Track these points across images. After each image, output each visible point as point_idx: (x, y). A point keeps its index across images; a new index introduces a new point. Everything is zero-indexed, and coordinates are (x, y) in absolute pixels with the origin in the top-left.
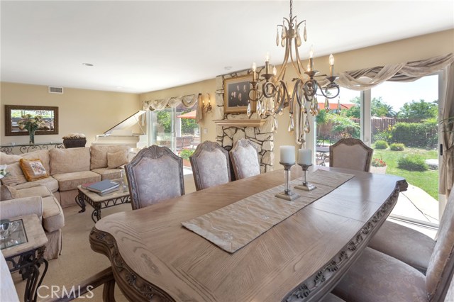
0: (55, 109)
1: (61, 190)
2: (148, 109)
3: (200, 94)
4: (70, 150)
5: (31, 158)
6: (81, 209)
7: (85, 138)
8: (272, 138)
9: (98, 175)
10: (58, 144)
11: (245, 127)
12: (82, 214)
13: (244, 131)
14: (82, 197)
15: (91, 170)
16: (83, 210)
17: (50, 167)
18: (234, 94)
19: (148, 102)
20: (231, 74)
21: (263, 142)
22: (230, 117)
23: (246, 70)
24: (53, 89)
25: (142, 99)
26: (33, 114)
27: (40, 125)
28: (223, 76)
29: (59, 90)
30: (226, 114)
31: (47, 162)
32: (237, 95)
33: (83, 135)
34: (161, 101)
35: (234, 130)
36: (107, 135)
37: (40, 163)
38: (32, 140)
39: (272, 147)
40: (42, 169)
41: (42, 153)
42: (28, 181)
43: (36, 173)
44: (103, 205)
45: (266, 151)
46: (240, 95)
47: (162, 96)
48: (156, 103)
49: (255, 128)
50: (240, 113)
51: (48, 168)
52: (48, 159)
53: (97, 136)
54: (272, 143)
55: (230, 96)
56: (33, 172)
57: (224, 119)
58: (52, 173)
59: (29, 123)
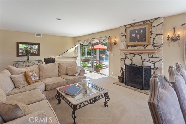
0: (38, 44)
1: (47, 89)
2: (79, 44)
3: (110, 36)
4: (48, 65)
5: (30, 70)
6: (58, 102)
7: (55, 59)
8: (163, 61)
9: (65, 80)
10: (39, 61)
11: (141, 54)
12: (59, 105)
13: (140, 55)
14: (59, 95)
15: (59, 76)
16: (59, 103)
17: (39, 75)
18: (134, 35)
19: (79, 41)
20: (131, 24)
21: (155, 62)
22: (130, 48)
23: (142, 21)
24: (37, 35)
25: (75, 40)
26: (29, 46)
27: (32, 52)
28: (125, 26)
29: (40, 35)
30: (127, 46)
31: (38, 72)
32: (136, 36)
33: (54, 57)
34: (86, 40)
35: (133, 55)
36: (61, 56)
37: (35, 73)
38: (28, 59)
39: (163, 66)
40: (36, 77)
41: (35, 67)
42: (29, 84)
43: (33, 79)
44: (78, 107)
45: (158, 68)
46: (138, 36)
47: (86, 38)
48: (83, 41)
49: (149, 54)
50: (137, 46)
51: (38, 75)
52: (38, 71)
53: (57, 57)
54: (162, 63)
55: (131, 36)
56: (31, 79)
57: (126, 49)
58: (40, 79)
59: (27, 50)
